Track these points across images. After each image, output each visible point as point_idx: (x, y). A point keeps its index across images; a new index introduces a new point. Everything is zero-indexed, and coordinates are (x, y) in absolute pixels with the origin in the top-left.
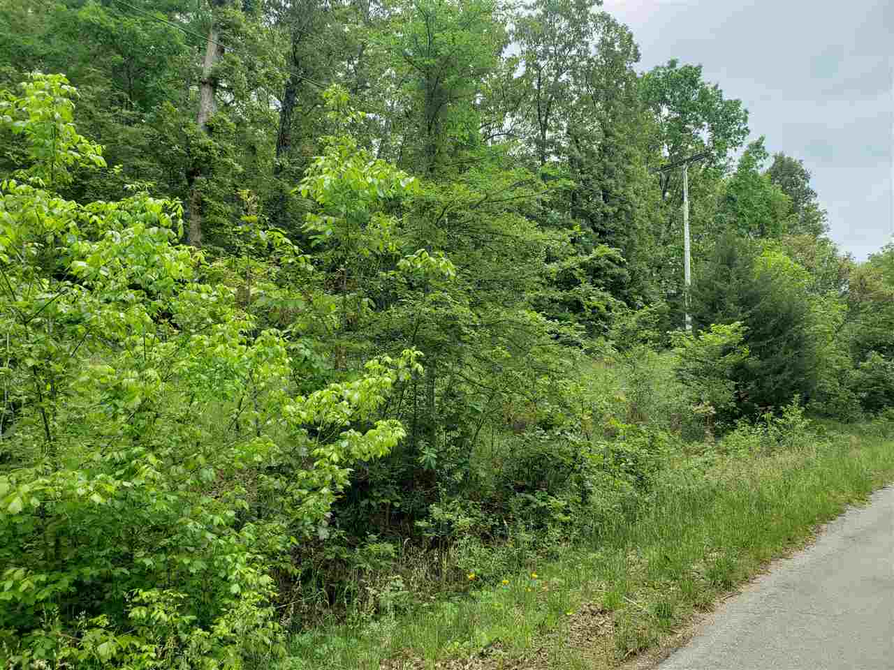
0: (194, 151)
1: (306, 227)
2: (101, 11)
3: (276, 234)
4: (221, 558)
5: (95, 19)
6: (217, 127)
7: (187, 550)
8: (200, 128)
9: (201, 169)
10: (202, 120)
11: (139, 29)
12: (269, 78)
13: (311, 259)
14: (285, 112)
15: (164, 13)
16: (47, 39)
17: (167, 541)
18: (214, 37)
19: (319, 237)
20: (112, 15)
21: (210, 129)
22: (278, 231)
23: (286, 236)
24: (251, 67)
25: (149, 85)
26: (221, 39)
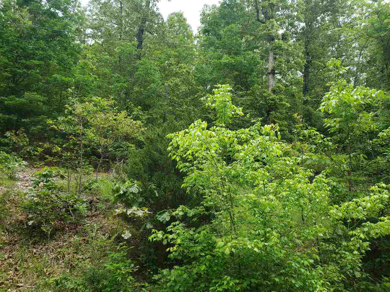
0: (269, 102)
1: (326, 125)
2: (229, 58)
3: (312, 130)
4: (309, 281)
5: (227, 61)
6: (277, 90)
7: (292, 276)
8: (270, 92)
9: (272, 108)
10: (270, 89)
11: (243, 60)
12: (296, 64)
13: (331, 139)
14: (305, 76)
15: (251, 51)
16: (211, 73)
17: (284, 271)
18: (271, 54)
19: (332, 129)
20: (233, 58)
21: (274, 91)
22: (312, 129)
23: (316, 131)
24: (288, 62)
25: (248, 80)
26: (274, 54)
